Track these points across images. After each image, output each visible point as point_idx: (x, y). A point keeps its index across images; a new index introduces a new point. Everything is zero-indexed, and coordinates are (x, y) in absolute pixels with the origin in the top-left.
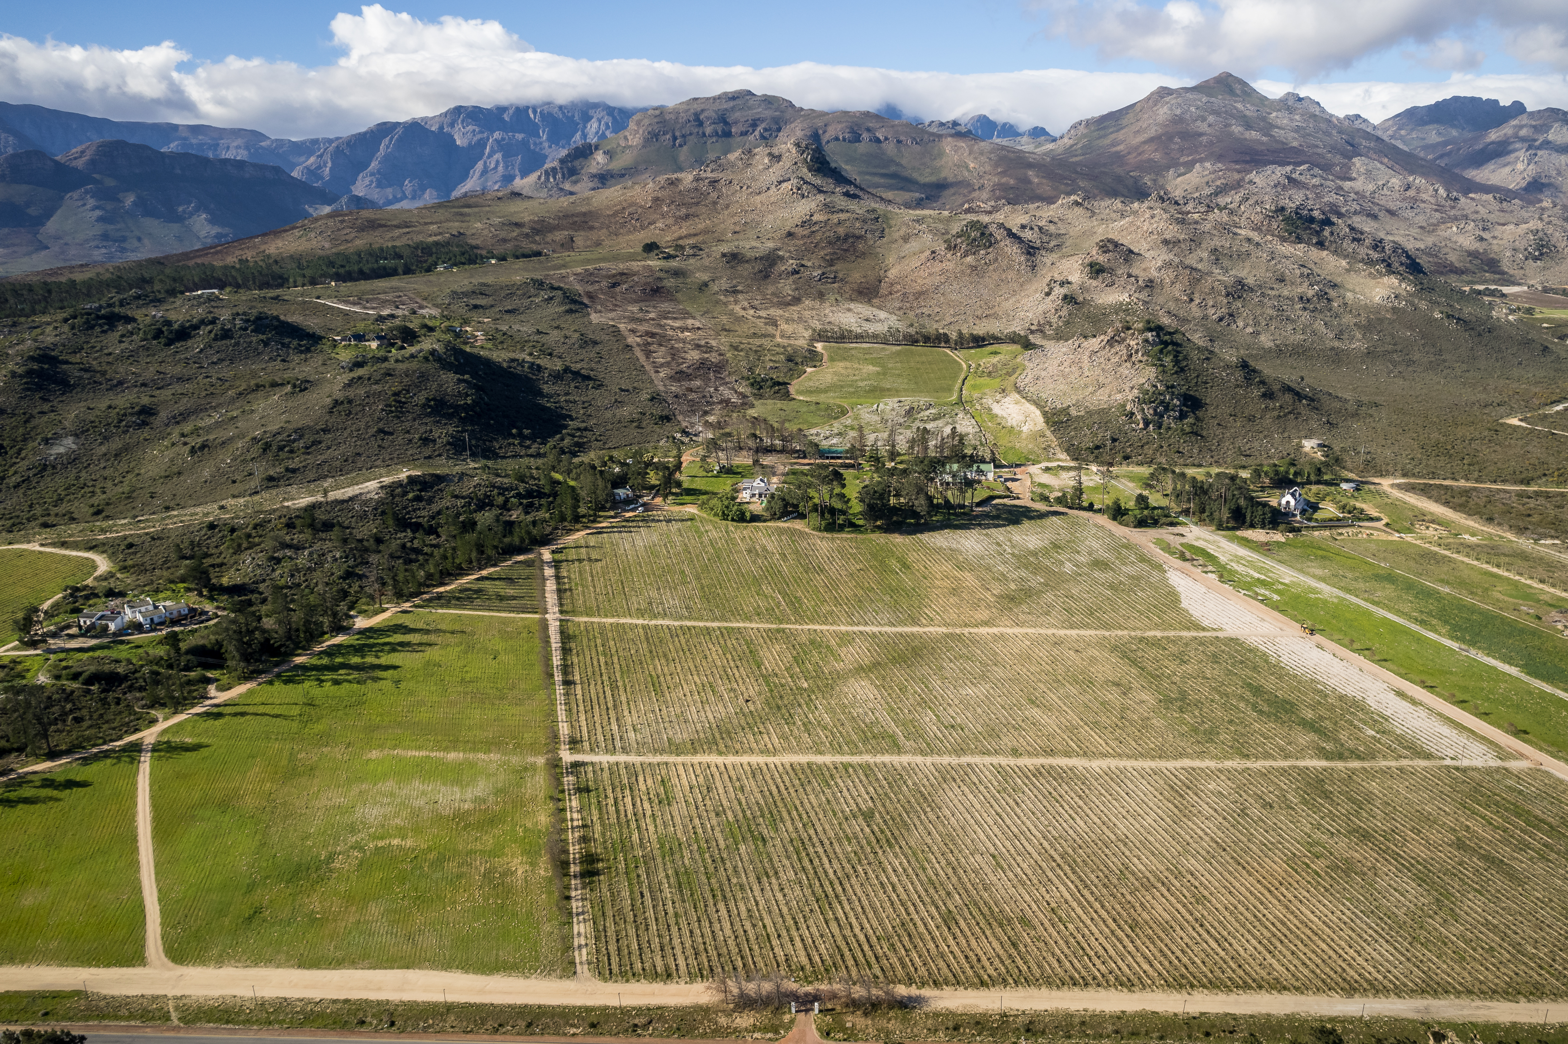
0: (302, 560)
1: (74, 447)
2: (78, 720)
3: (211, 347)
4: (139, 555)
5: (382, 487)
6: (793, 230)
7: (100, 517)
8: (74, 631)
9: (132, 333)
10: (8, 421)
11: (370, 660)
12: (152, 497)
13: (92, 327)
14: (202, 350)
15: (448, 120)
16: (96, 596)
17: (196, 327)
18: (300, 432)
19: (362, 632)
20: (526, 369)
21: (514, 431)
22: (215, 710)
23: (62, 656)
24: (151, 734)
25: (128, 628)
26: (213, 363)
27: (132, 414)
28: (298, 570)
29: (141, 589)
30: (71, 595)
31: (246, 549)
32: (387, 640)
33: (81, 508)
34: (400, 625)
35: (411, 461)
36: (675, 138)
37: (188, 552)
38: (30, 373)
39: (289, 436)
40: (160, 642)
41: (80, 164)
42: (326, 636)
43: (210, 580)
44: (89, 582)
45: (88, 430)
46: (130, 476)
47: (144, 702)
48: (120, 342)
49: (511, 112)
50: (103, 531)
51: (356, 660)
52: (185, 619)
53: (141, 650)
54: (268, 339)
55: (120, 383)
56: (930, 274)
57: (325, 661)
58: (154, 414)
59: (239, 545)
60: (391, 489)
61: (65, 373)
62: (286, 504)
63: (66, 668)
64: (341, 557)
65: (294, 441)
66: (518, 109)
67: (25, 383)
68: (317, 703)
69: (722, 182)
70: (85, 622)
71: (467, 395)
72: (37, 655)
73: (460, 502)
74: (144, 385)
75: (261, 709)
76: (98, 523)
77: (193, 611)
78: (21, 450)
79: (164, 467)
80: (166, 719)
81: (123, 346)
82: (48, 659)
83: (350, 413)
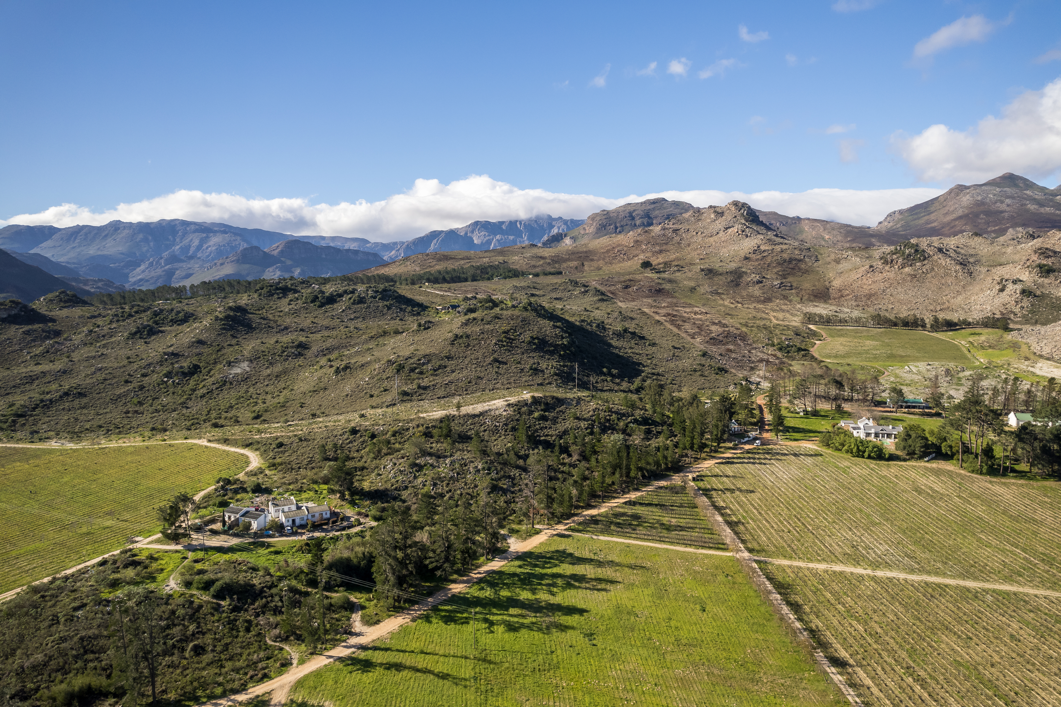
0: (444, 469)
1: (248, 369)
2: (199, 650)
3: (350, 308)
4: (287, 454)
5: (509, 405)
6: (747, 256)
7: (259, 420)
8: (218, 526)
9: (297, 299)
10: (206, 350)
11: (543, 596)
12: (302, 407)
13: (272, 295)
14: (343, 310)
15: (470, 229)
16: (244, 490)
17: (341, 295)
18: (428, 358)
19: (523, 557)
20: (594, 328)
21: (605, 370)
22: (362, 655)
23: (200, 555)
24: (282, 687)
25: (270, 529)
26: (351, 319)
27: (292, 347)
28: (441, 479)
29: (286, 486)
30: (223, 487)
31: (386, 455)
32: (555, 570)
33: (245, 414)
34: (564, 552)
35: (528, 386)
36: (616, 228)
37: (331, 454)
38: (227, 317)
39: (419, 360)
40: (300, 550)
41: (275, 253)
42: (482, 559)
43: (352, 483)
44: (241, 476)
45: (259, 357)
46: (285, 392)
47: (277, 631)
48: (289, 304)
49: (507, 224)
50: (260, 432)
51: (525, 595)
52: (327, 524)
53: (279, 558)
54: (391, 305)
55: (286, 328)
56: (874, 282)
57: (488, 593)
58: (308, 348)
59: (379, 451)
60: (518, 406)
61: (250, 319)
62: (422, 415)
63: (201, 572)
64: (484, 469)
65: (424, 364)
66: (510, 222)
67: (223, 324)
68: (492, 658)
69: (682, 230)
70: (229, 517)
71: (563, 338)
72: (177, 551)
73: (583, 424)
74: (302, 330)
75: (421, 662)
76: (256, 426)
77: (334, 514)
78: (211, 370)
79: (313, 384)
80: (302, 662)
81: (291, 307)
82: (185, 558)
83: (469, 345)
